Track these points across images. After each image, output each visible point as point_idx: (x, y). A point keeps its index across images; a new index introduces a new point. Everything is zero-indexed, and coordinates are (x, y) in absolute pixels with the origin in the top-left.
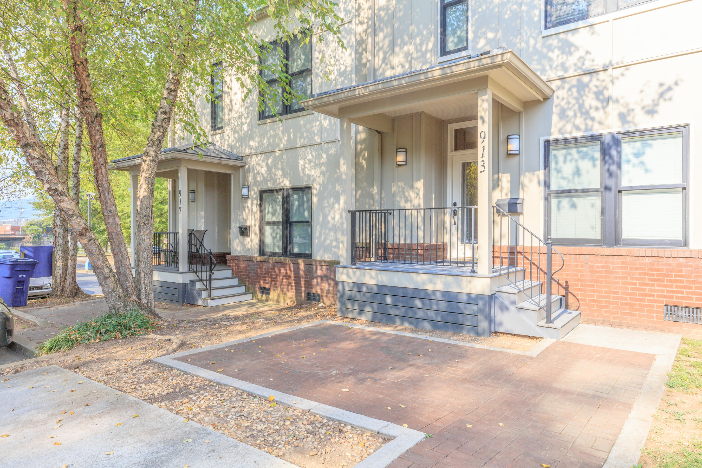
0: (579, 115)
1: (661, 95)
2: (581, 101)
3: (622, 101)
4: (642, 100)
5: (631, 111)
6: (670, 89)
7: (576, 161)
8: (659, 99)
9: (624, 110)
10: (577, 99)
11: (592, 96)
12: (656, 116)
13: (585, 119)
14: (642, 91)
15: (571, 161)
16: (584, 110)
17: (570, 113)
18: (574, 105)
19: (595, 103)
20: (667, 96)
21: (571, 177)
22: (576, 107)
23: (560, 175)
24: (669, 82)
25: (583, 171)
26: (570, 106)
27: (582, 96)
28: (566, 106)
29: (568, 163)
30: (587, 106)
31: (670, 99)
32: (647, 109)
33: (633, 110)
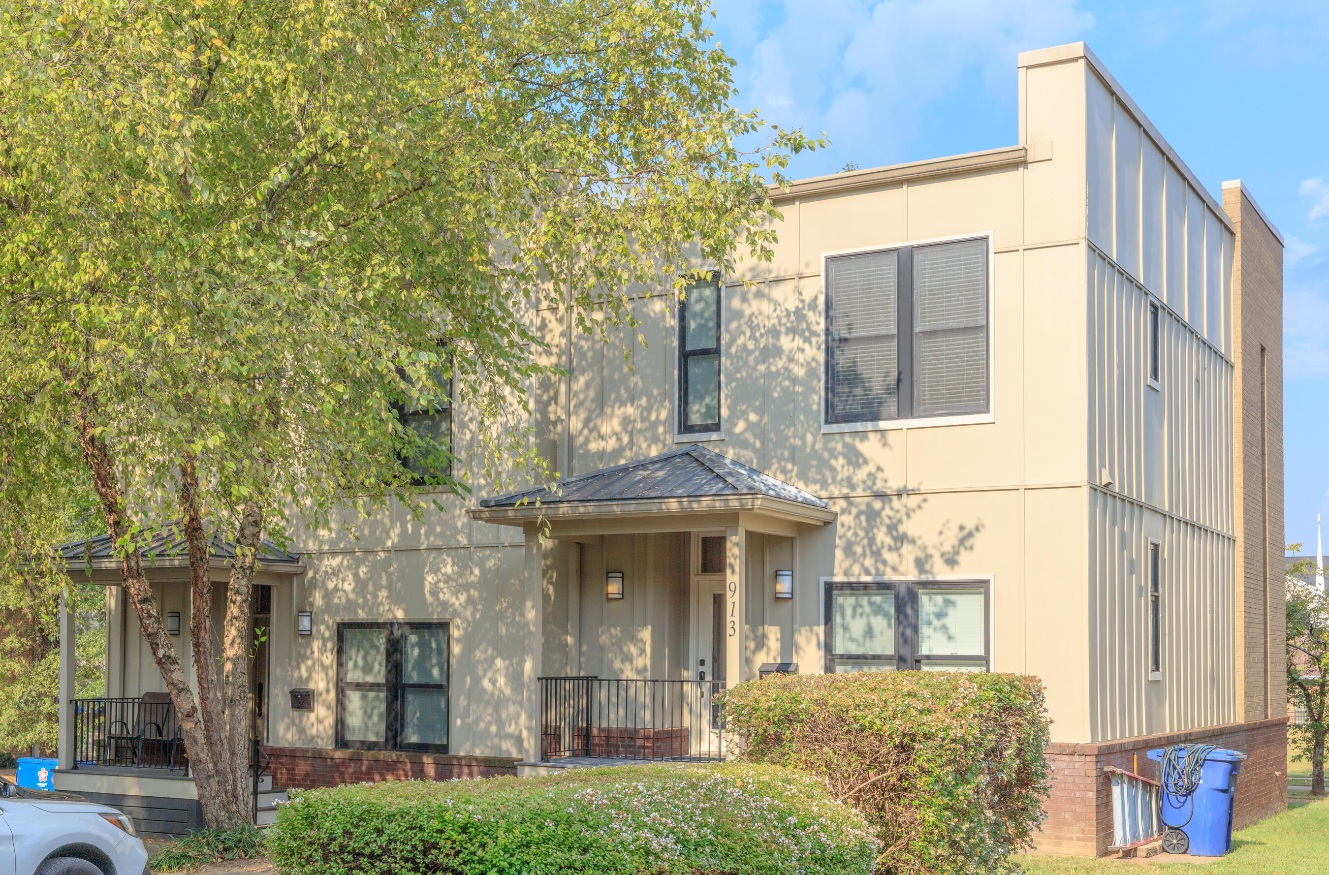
0: (868, 553)
1: (962, 541)
2: (871, 534)
3: (919, 543)
4: (941, 544)
5: (929, 557)
6: (970, 535)
7: (868, 616)
8: (959, 546)
9: (922, 555)
10: (867, 531)
11: (884, 529)
12: (956, 568)
13: (876, 561)
14: (941, 533)
15: (861, 615)
16: (874, 548)
17: (859, 550)
18: (862, 539)
19: (888, 540)
20: (968, 543)
21: (861, 639)
22: (865, 541)
23: (847, 635)
24: (970, 525)
25: (876, 632)
26: (858, 539)
27: (872, 527)
28: (853, 539)
29: (858, 618)
30: (878, 542)
31: (971, 548)
32: (947, 556)
33: (931, 556)
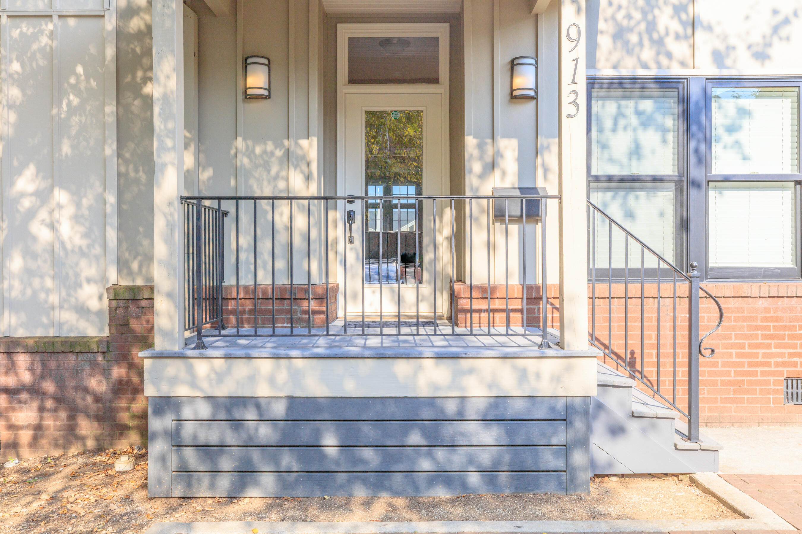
0: (646, 42)
1: (776, 29)
2: (650, 17)
3: (717, 30)
4: (748, 33)
5: (731, 48)
6: (786, 21)
7: (635, 130)
8: (771, 36)
9: (721, 47)
10: (644, 13)
11: (668, 10)
12: (767, 63)
13: (658, 53)
14: (747, 18)
15: (625, 128)
16: (655, 36)
17: (634, 38)
18: (638, 23)
19: (675, 26)
20: (784, 32)
21: (625, 161)
22: (643, 26)
23: (606, 155)
24: (786, 10)
25: (646, 151)
26: (632, 23)
27: (653, 8)
28: (625, 23)
29: (620, 132)
30: (661, 28)
31: (788, 39)
32: (755, 49)
33: (734, 48)
